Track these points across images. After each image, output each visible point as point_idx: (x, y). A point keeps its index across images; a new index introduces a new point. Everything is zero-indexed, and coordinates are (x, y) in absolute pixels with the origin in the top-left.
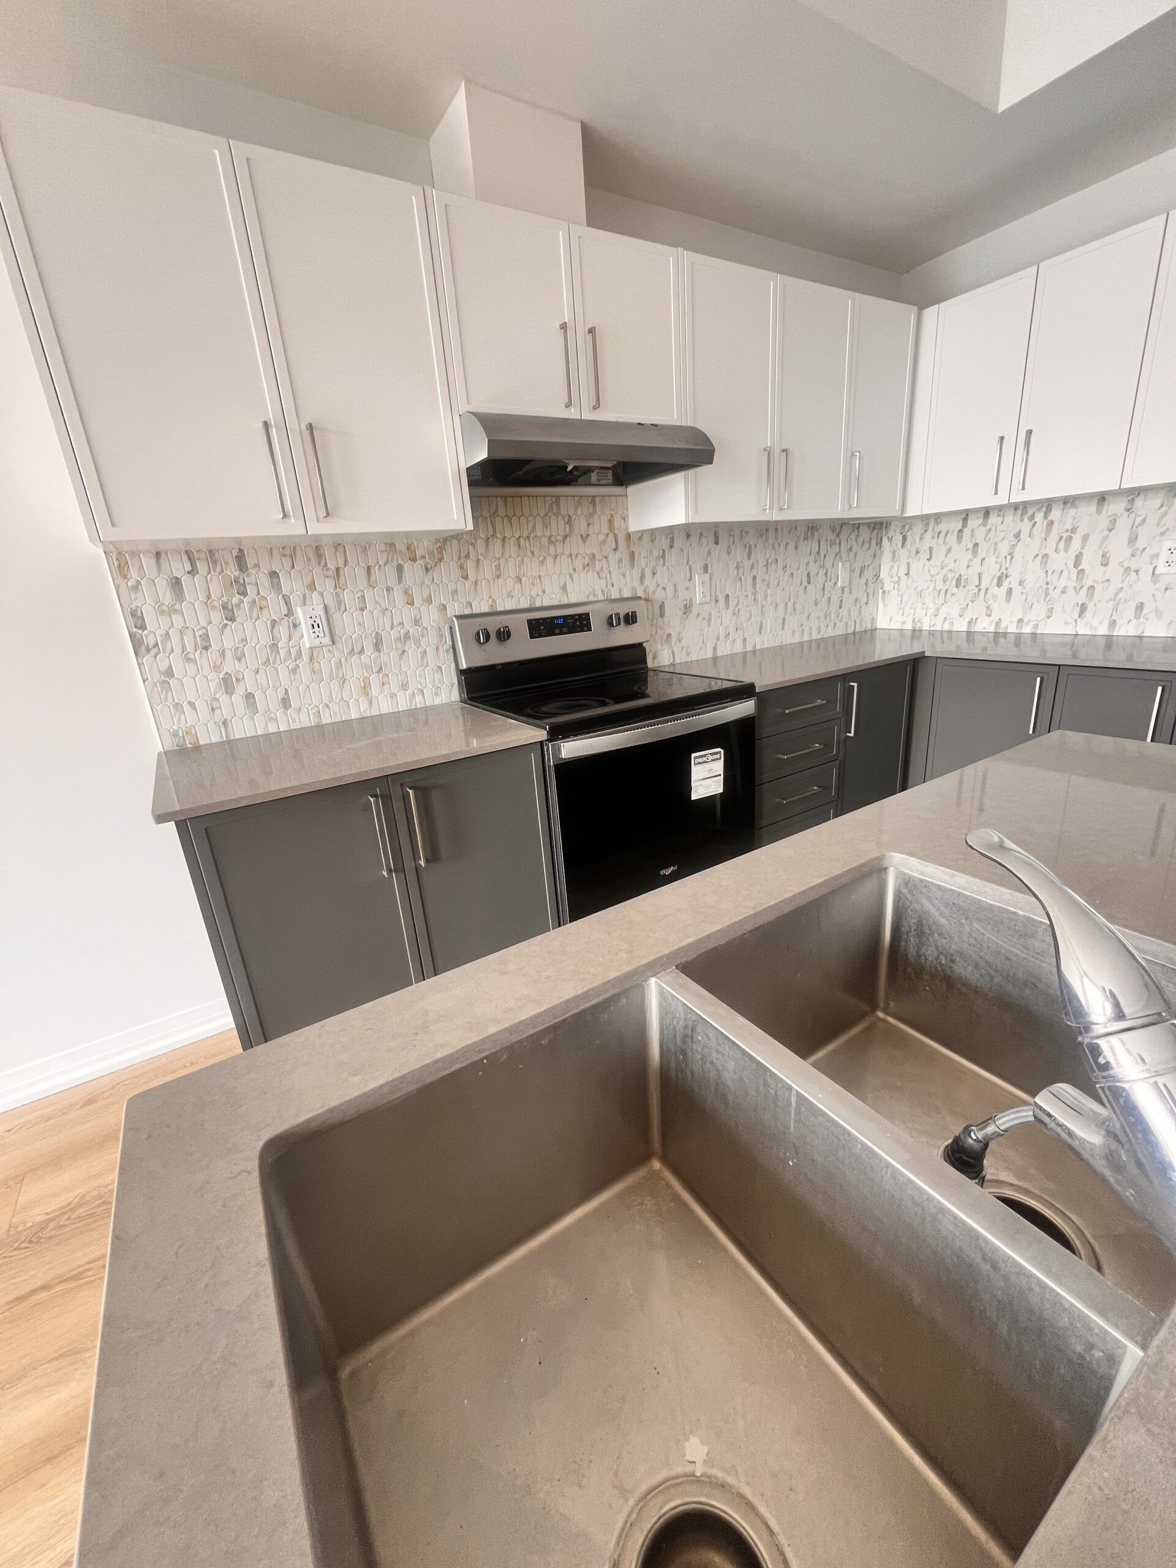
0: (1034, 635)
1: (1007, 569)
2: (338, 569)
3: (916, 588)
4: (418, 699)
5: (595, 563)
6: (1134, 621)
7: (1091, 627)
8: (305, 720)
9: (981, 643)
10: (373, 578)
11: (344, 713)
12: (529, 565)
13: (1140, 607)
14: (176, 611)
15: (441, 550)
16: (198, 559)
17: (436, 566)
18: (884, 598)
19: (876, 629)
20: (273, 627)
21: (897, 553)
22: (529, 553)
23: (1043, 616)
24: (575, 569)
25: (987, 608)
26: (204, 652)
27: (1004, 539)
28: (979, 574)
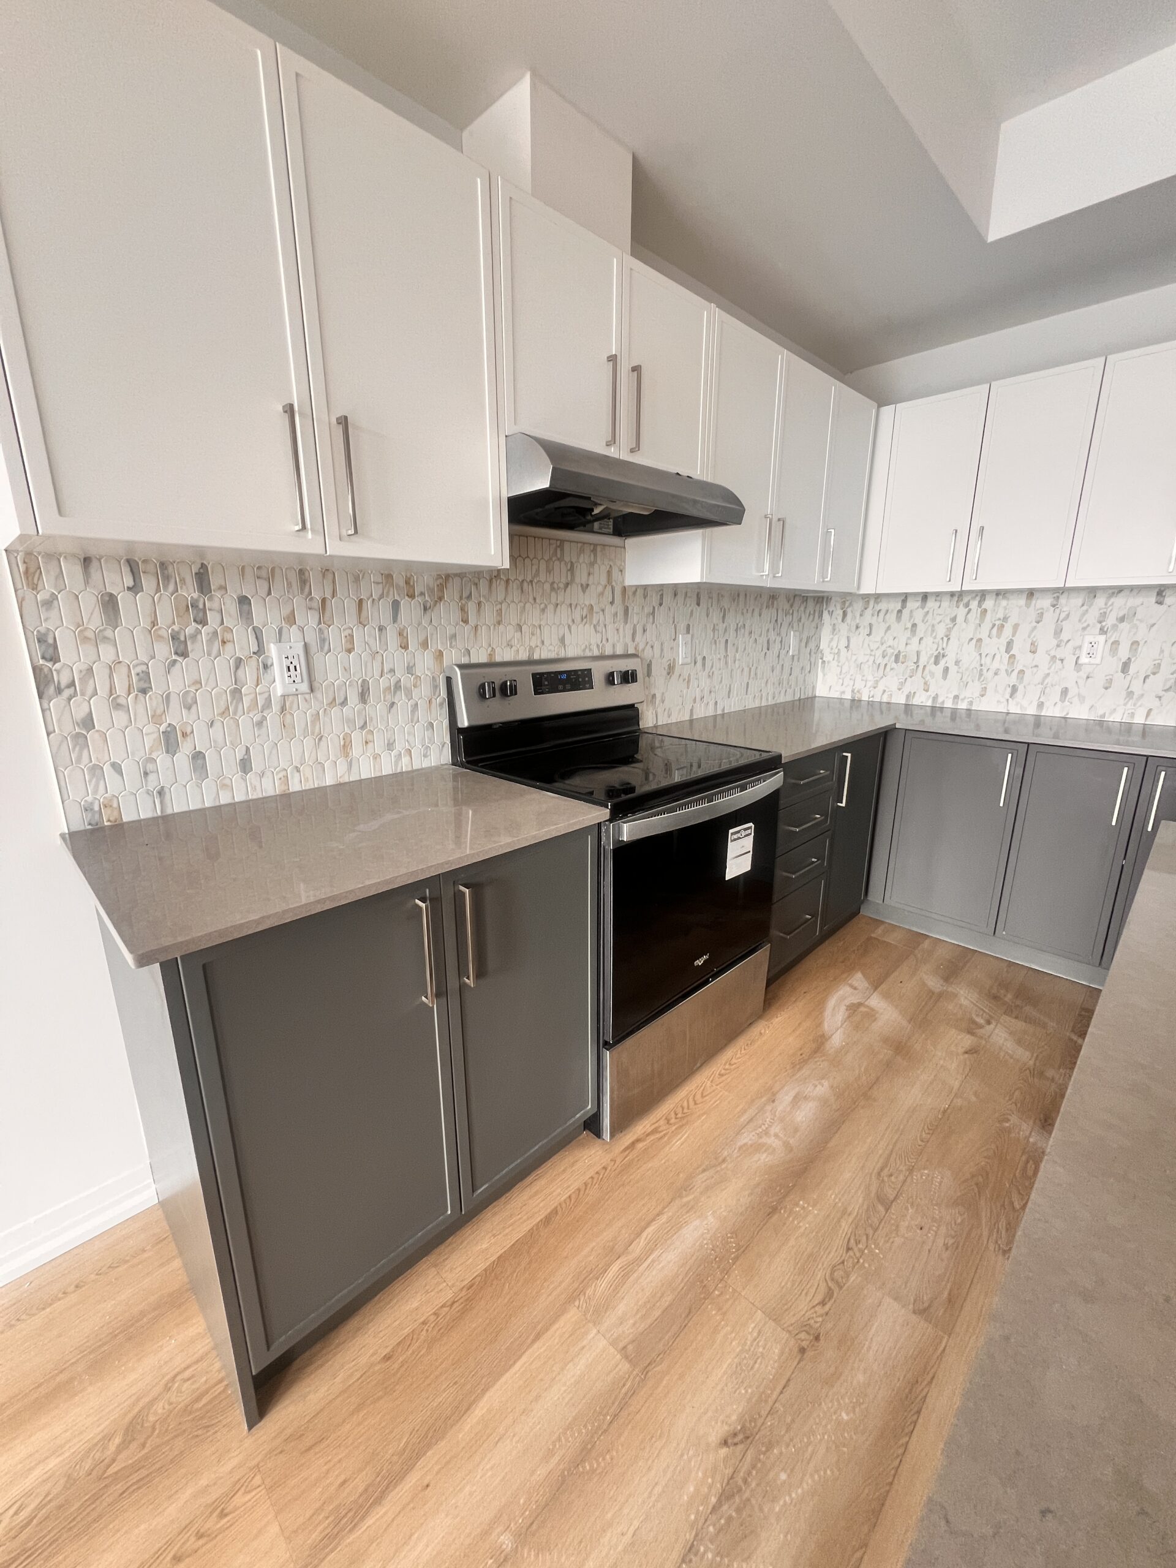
0: (969, 710)
1: (943, 649)
2: (324, 600)
3: (856, 660)
4: (405, 760)
5: (592, 614)
6: (1059, 703)
7: (1022, 707)
8: (269, 787)
9: (918, 715)
10: (364, 613)
11: (317, 778)
12: (530, 613)
13: (1065, 692)
14: (105, 639)
15: (441, 588)
16: (144, 572)
17: (435, 605)
18: (823, 668)
19: (815, 697)
20: (237, 668)
21: (837, 627)
22: (531, 600)
23: (977, 694)
24: (573, 621)
25: (925, 683)
26: (140, 695)
27: (941, 621)
28: (917, 652)
